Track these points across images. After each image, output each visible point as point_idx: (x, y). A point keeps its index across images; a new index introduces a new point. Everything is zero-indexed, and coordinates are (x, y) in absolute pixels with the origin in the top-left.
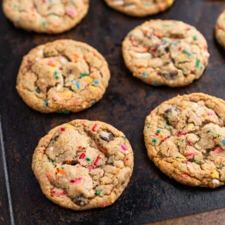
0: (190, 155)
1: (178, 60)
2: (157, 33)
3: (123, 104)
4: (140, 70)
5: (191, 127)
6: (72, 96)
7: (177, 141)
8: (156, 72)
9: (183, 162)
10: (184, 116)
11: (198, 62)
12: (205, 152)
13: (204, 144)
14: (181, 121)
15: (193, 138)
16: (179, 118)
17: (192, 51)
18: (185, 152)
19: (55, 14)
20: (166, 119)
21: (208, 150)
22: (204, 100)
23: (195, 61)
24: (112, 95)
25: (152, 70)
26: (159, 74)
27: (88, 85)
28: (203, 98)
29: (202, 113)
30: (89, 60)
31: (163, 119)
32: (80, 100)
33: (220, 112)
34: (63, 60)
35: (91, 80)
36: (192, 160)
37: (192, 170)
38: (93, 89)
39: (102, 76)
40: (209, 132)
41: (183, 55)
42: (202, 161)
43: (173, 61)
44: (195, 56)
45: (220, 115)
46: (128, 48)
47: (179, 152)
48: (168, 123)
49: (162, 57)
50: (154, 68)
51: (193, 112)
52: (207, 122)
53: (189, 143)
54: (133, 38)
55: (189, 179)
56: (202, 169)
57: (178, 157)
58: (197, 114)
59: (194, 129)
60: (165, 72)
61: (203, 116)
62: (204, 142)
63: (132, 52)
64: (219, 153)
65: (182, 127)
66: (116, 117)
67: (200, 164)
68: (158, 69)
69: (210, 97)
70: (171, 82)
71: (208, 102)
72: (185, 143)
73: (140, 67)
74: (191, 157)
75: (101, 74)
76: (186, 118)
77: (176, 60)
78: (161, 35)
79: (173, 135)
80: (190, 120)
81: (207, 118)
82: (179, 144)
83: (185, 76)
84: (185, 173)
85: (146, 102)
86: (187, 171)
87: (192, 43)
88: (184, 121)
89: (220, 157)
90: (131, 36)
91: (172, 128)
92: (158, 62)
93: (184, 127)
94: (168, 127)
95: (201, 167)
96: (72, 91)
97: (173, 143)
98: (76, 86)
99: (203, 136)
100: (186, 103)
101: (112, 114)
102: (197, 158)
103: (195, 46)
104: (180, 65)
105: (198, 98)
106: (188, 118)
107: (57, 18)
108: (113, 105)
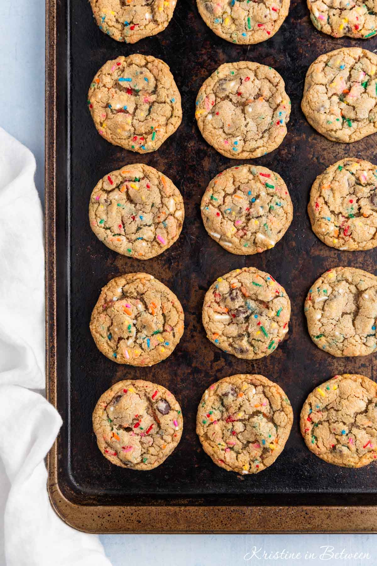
0: (231, 444)
1: (253, 336)
2: (244, 290)
3: (189, 365)
4: (213, 337)
5: (241, 415)
6: (141, 355)
7: (224, 428)
8: (229, 343)
9: (222, 450)
10: (238, 403)
11: (272, 343)
12: (245, 442)
13: (247, 436)
14: (234, 407)
15: (239, 427)
16: (232, 405)
17: (269, 330)
18: (228, 441)
19: (142, 239)
20: (222, 400)
21: (249, 442)
22: (264, 386)
23: (268, 343)
24: (181, 351)
25: (225, 338)
26: (230, 345)
27: (159, 345)
28: (263, 384)
29: (256, 403)
30: (165, 313)
31: (219, 399)
32: (148, 360)
33: (273, 404)
34: (141, 307)
35: (162, 340)
36: (232, 449)
37: (228, 459)
38: (162, 349)
39: (174, 336)
40: (254, 427)
41: (259, 333)
42: (240, 451)
43: (249, 335)
44: (271, 336)
45: (272, 406)
46: (209, 303)
47: (223, 438)
48: (222, 404)
49: (240, 325)
50: (229, 338)
51: (247, 401)
52: (257, 413)
53: (233, 433)
54: (217, 292)
55: (223, 465)
56: (237, 459)
57: (220, 444)
58: (250, 404)
59: (243, 418)
60: (236, 346)
61: (256, 406)
62: (247, 435)
63: (211, 312)
64: (256, 447)
65: (234, 412)
66: (179, 379)
67: (238, 453)
68: (231, 340)
69: (271, 383)
70: (240, 356)
71: (267, 390)
72: (229, 433)
73: (214, 334)
74: (231, 446)
75: (174, 333)
76: (239, 406)
77: (251, 335)
78: (247, 294)
79: (223, 420)
80: (243, 409)
81: (259, 409)
82: (224, 432)
83: (256, 354)
84: (222, 461)
85: (211, 367)
86: (223, 459)
87: (273, 319)
88: (237, 408)
89: (256, 452)
90: (216, 288)
91: (224, 410)
92: (233, 330)
93: (235, 413)
94: (221, 408)
95: (237, 457)
96: (142, 349)
97: (220, 428)
98: (146, 346)
99: (248, 428)
100: (245, 386)
101: (176, 375)
102: (236, 448)
103: (275, 325)
104: (253, 342)
105: (258, 383)
106: (241, 406)
107: (144, 244)
108: (179, 365)
